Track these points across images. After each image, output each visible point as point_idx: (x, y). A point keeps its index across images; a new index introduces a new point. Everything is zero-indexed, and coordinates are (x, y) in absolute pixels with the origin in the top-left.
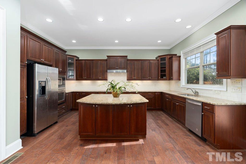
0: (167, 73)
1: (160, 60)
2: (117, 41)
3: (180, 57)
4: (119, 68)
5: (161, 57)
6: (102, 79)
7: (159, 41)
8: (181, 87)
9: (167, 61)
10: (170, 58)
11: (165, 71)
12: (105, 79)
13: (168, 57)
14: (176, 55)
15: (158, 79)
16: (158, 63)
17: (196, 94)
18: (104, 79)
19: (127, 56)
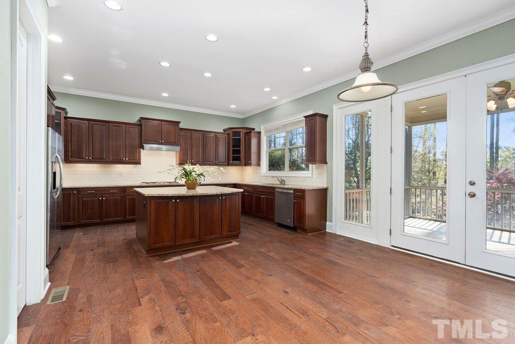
0: (242, 155)
1: (231, 134)
2: (165, 95)
3: (260, 133)
4: (165, 142)
5: (234, 130)
6: (130, 161)
7: (233, 106)
8: (262, 175)
9: (242, 137)
10: (246, 133)
11: (239, 152)
12: (136, 161)
13: (244, 131)
14: (254, 129)
15: (229, 164)
16: (229, 139)
17: (282, 182)
18: (134, 161)
19: (179, 123)
